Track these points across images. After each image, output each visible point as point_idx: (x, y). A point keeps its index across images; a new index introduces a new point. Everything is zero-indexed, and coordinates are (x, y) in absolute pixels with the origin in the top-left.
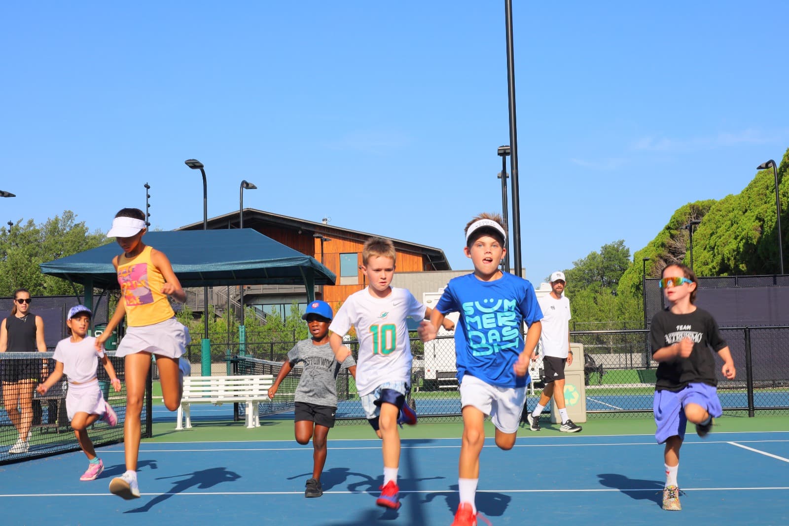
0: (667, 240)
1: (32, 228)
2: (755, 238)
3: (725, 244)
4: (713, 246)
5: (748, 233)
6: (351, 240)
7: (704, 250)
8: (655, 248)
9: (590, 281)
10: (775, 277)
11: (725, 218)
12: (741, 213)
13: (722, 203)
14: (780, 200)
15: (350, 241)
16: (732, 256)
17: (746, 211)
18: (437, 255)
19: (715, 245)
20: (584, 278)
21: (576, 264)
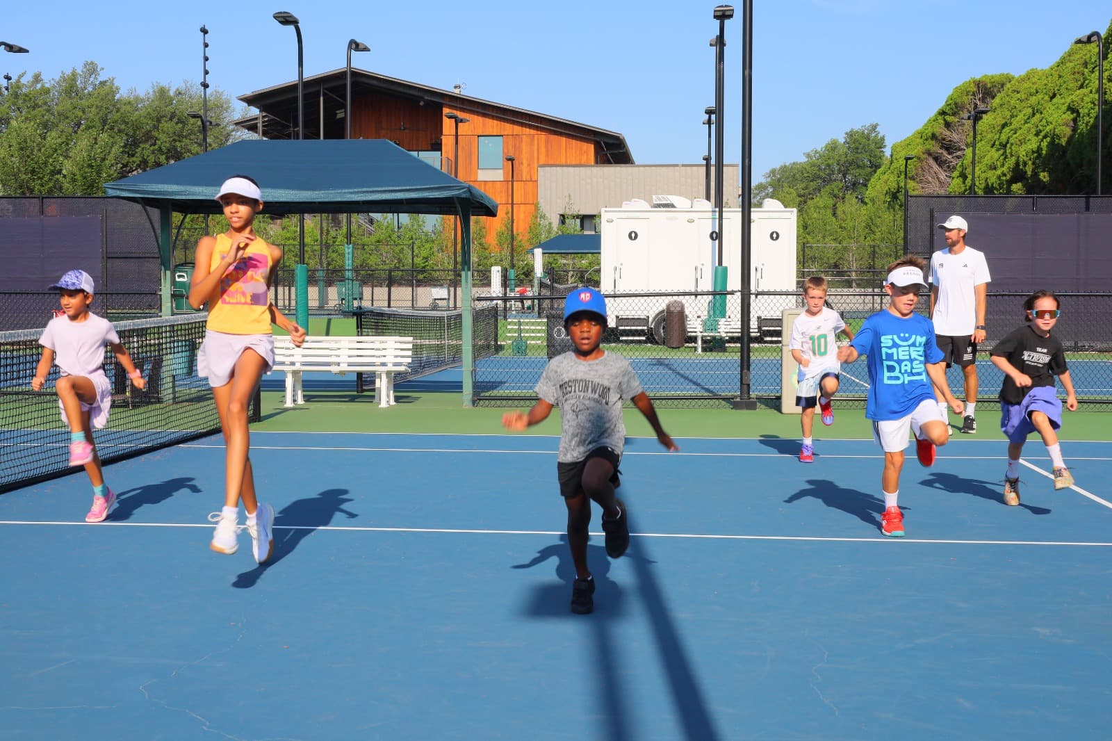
0: (940, 129)
1: (39, 86)
2: (1064, 136)
3: (1022, 142)
4: (1004, 143)
5: (1055, 129)
6: (493, 117)
7: (992, 147)
8: (921, 141)
9: (827, 181)
10: (1088, 199)
11: (1023, 104)
12: (1047, 98)
13: (1023, 80)
14: (1104, 86)
15: (493, 119)
16: (1030, 159)
17: (1054, 96)
18: (615, 142)
19: (1007, 143)
20: (819, 177)
21: (808, 156)
